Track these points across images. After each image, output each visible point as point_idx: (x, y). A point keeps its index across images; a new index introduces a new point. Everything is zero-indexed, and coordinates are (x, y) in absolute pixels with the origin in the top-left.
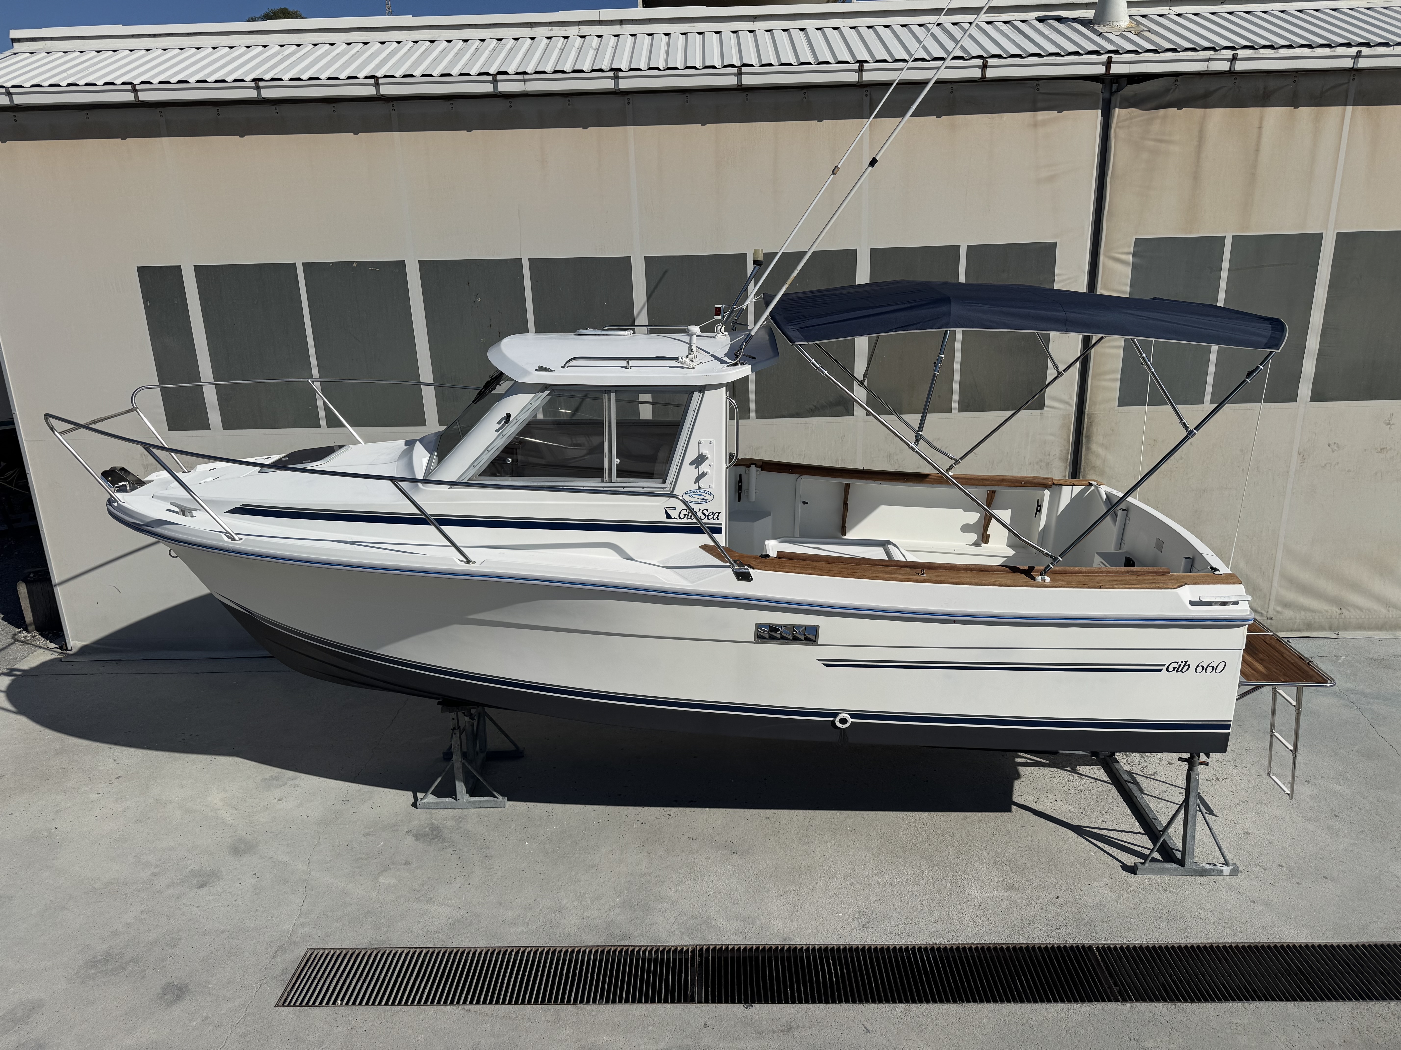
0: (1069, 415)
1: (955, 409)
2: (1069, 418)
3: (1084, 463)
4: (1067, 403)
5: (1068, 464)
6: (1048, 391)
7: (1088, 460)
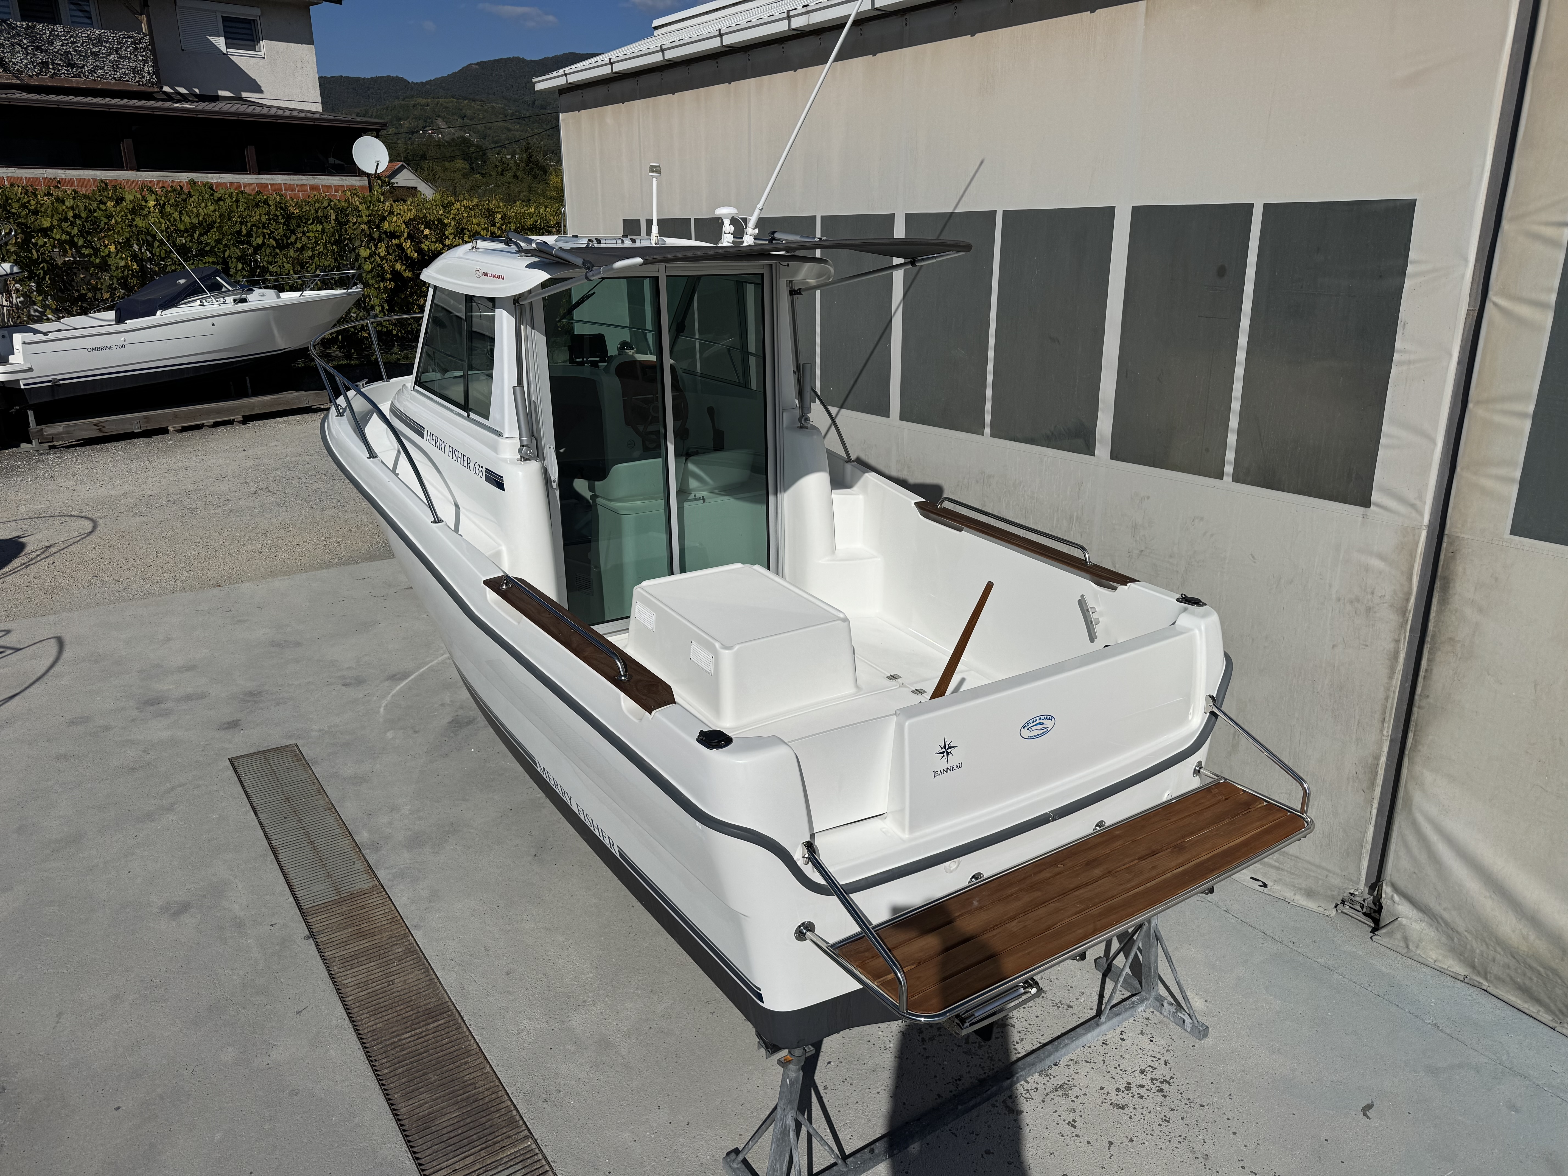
0: (1414, 529)
1: (1228, 475)
2: (1414, 535)
3: (1434, 627)
4: (1413, 506)
5: (1405, 619)
6: (1380, 475)
7: (1443, 622)
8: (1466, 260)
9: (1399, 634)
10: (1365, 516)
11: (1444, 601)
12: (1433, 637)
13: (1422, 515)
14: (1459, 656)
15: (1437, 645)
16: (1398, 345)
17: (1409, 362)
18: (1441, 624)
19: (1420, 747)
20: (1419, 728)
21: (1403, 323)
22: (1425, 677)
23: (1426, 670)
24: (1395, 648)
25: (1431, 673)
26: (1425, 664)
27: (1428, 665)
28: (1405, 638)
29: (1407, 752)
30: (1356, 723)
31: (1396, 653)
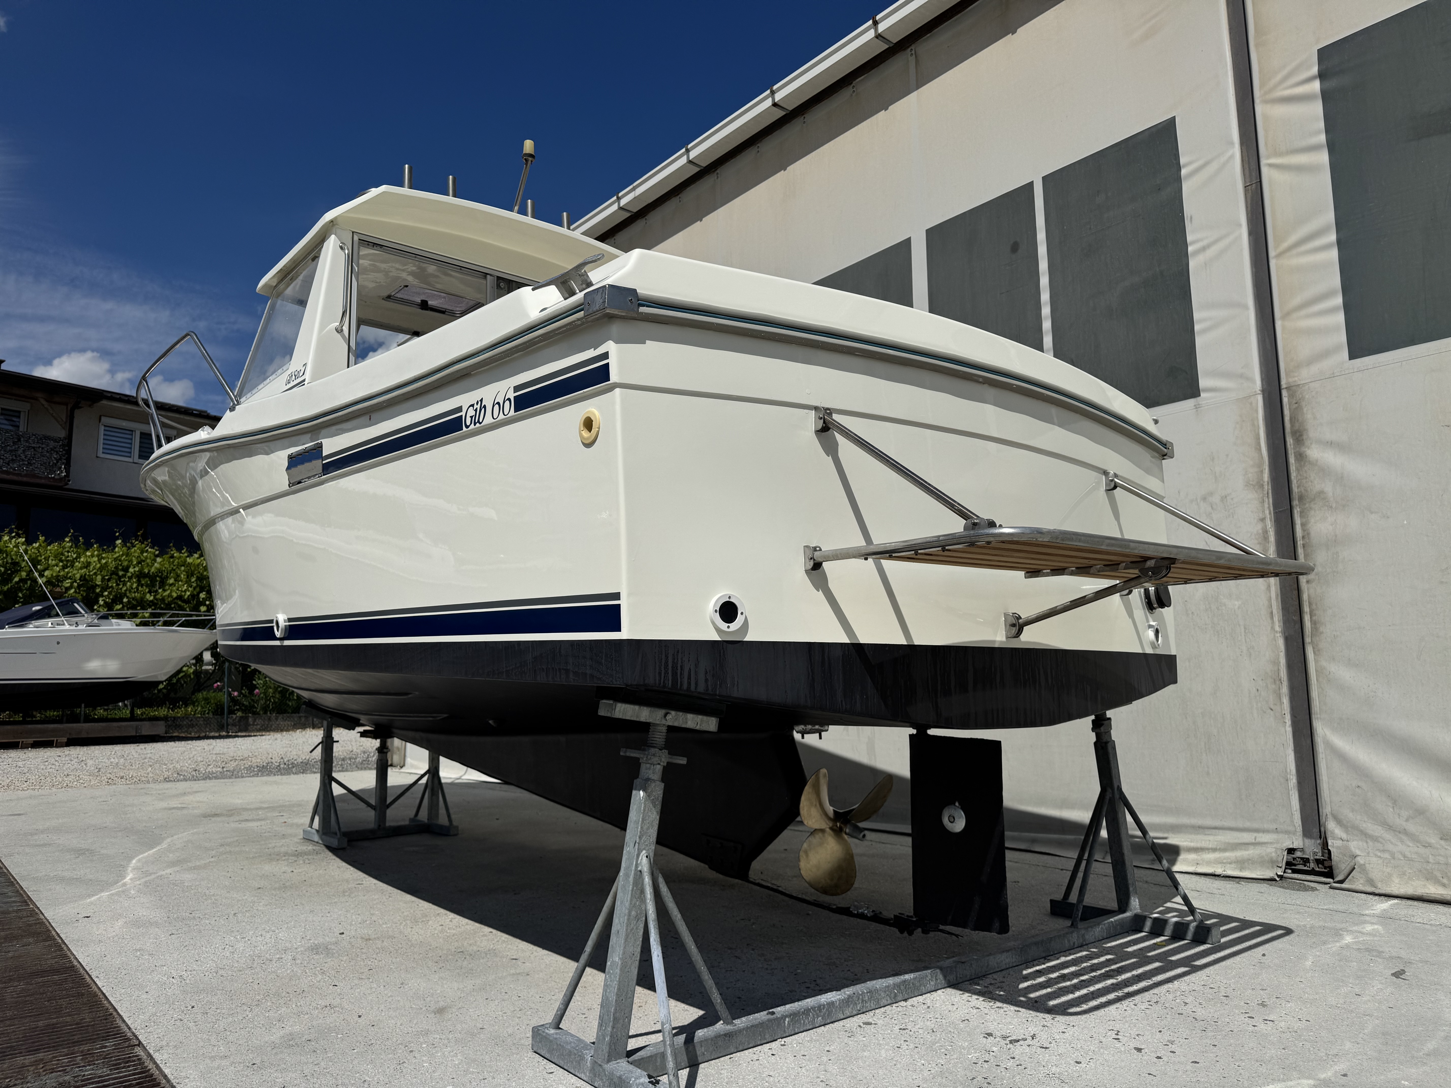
0: (1251, 398)
2: (1251, 404)
3: (1298, 487)
4: (1241, 376)
5: (1266, 492)
6: (1203, 362)
7: (1306, 478)
8: (1232, 143)
9: (1263, 511)
10: (1197, 407)
11: (1301, 457)
12: (1301, 498)
13: (1253, 381)
14: (1334, 505)
15: (1307, 505)
16: (1189, 238)
17: (1204, 249)
18: (1304, 481)
19: (1321, 629)
20: (1314, 607)
21: (1189, 218)
22: (1304, 546)
23: (1303, 537)
24: (1262, 529)
25: (1309, 539)
26: (1300, 531)
27: (1304, 530)
28: (1270, 513)
29: (1308, 640)
30: (1243, 630)
31: (1265, 532)
